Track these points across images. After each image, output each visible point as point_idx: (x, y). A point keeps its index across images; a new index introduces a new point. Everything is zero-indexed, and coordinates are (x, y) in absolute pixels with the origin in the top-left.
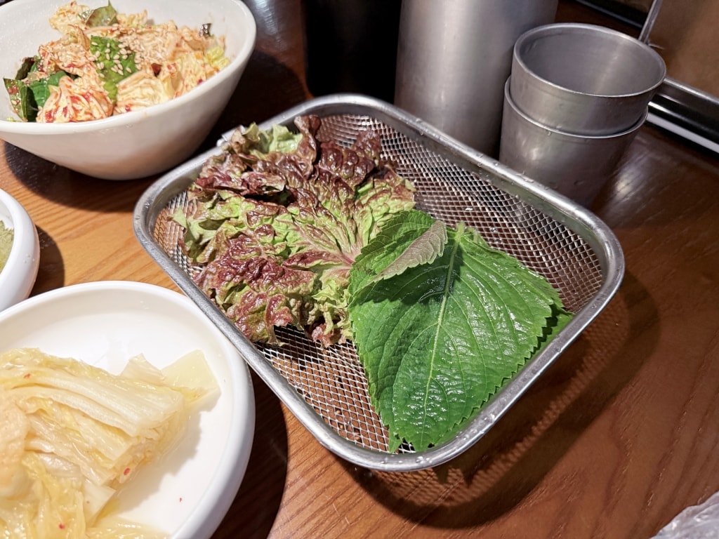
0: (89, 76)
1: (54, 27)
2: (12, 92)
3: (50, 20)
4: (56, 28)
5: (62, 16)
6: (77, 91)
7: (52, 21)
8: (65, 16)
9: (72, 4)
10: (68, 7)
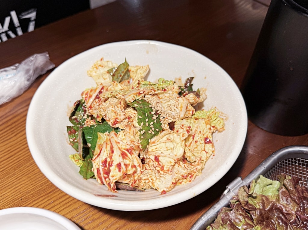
0: (130, 133)
1: (89, 75)
2: (71, 133)
3: (88, 72)
4: (91, 76)
5: (95, 69)
6: (124, 147)
7: (90, 73)
8: (97, 69)
9: (101, 60)
10: (99, 63)
